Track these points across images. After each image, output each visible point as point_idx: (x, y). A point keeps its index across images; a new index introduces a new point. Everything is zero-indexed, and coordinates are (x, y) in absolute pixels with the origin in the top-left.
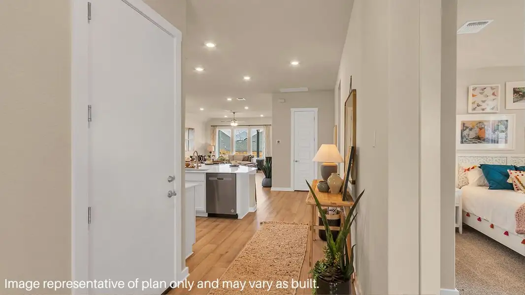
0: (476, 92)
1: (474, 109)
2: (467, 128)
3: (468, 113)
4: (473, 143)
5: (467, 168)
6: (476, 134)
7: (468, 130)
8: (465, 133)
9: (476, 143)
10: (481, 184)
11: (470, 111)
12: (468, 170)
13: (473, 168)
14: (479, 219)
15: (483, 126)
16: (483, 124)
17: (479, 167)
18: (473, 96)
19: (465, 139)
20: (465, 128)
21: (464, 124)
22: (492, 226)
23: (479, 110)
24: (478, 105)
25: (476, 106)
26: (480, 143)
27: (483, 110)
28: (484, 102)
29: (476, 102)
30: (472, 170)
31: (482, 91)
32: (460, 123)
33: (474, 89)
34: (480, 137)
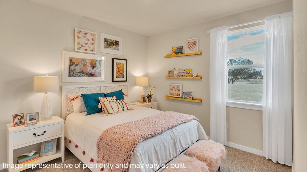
0: (81, 35)
1: (79, 49)
2: (74, 63)
3: (74, 51)
4: (79, 76)
5: (72, 98)
6: (81, 69)
7: (74, 65)
8: (72, 67)
9: (81, 76)
10: (82, 110)
11: (76, 50)
12: (73, 99)
13: (77, 98)
14: (77, 146)
15: (86, 63)
16: (86, 61)
17: (81, 96)
18: (78, 37)
19: (72, 73)
20: (72, 64)
21: (71, 60)
22: (84, 153)
23: (82, 49)
24: (82, 46)
25: (81, 46)
26: (84, 76)
27: (86, 50)
28: (86, 44)
29: (81, 44)
30: (76, 99)
31: (85, 35)
32: (68, 59)
33: (79, 32)
34: (83, 71)
